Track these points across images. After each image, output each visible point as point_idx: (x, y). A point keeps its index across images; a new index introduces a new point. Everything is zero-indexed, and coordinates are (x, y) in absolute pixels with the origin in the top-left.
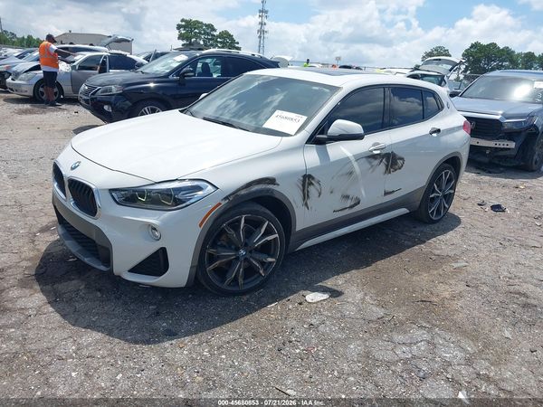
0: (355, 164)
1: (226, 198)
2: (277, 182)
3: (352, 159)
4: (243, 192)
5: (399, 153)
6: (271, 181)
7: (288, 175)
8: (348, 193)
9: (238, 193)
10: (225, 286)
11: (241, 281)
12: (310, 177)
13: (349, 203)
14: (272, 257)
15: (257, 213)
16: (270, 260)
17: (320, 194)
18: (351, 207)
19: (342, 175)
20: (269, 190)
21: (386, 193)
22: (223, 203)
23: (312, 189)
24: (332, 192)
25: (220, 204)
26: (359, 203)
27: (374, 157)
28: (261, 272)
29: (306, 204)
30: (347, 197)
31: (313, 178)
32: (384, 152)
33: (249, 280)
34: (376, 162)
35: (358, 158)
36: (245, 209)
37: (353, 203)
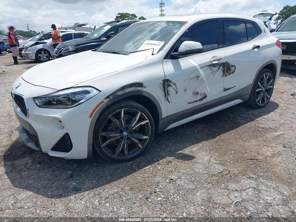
0: (201, 71)
1: (107, 97)
2: (144, 85)
3: (198, 67)
4: (120, 93)
5: (231, 62)
6: (140, 85)
7: (152, 81)
8: (198, 90)
9: (116, 94)
10: (115, 156)
11: (126, 152)
12: (168, 81)
13: (199, 97)
14: (146, 135)
15: (132, 106)
16: (145, 137)
17: (177, 92)
18: (201, 100)
19: (192, 79)
20: (138, 91)
21: (225, 90)
22: (106, 101)
23: (170, 89)
24: (185, 91)
25: (103, 102)
26: (206, 97)
27: (214, 65)
28: (140, 145)
29: (167, 100)
30: (197, 93)
31: (170, 82)
32: (220, 62)
33: (132, 151)
34: (215, 69)
35: (203, 67)
36: (123, 105)
37: (201, 97)
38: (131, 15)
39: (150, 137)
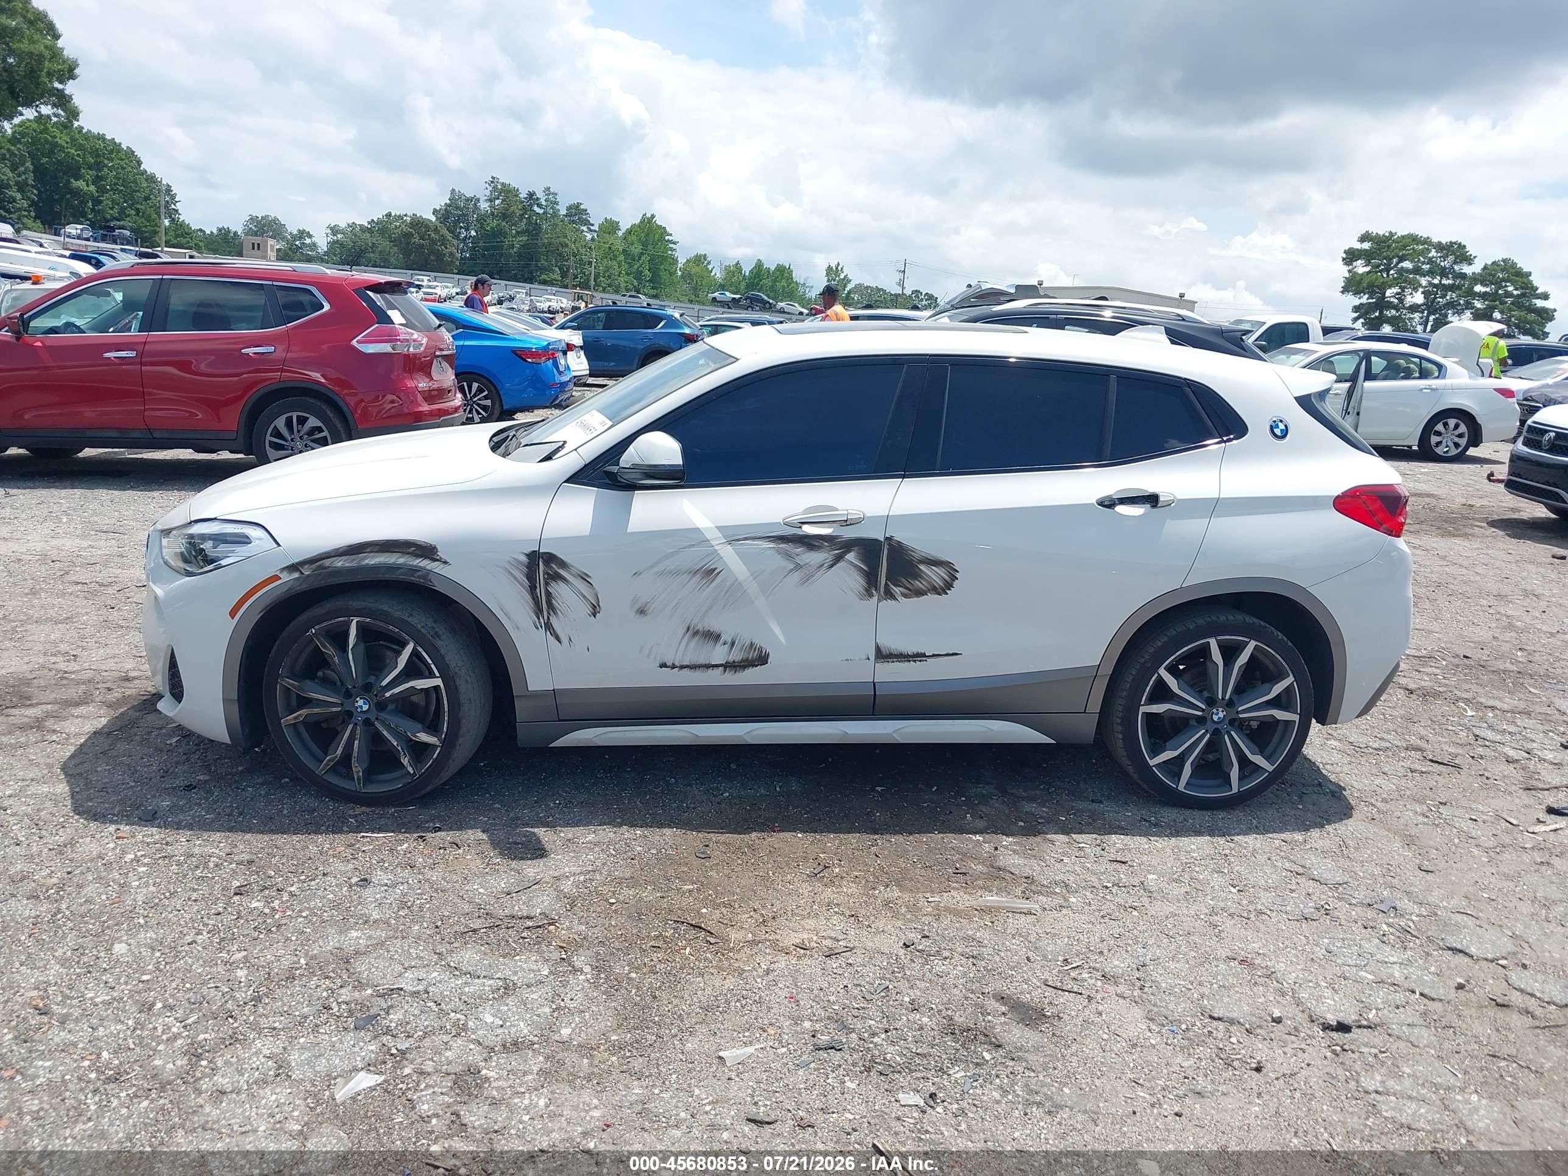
0: (729, 554)
1: (293, 568)
2: (441, 554)
3: (717, 540)
4: (339, 563)
5: (922, 545)
6: (427, 551)
8: (715, 626)
9: (327, 563)
10: (321, 769)
11: (358, 770)
12: (550, 558)
13: (719, 654)
14: (430, 732)
15: (385, 617)
16: (425, 738)
17: (595, 610)
18: (734, 667)
19: (676, 573)
20: (415, 570)
21: (882, 655)
22: (286, 577)
23: (559, 590)
24: (642, 612)
25: (276, 578)
26: (762, 659)
27: (810, 543)
28: (405, 761)
29: (548, 626)
30: (710, 636)
31: (563, 564)
32: (849, 533)
34: (817, 557)
35: (736, 536)
36: (357, 604)
37: (736, 656)
38: (1440, 247)
39: (443, 742)
